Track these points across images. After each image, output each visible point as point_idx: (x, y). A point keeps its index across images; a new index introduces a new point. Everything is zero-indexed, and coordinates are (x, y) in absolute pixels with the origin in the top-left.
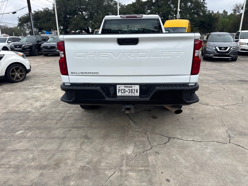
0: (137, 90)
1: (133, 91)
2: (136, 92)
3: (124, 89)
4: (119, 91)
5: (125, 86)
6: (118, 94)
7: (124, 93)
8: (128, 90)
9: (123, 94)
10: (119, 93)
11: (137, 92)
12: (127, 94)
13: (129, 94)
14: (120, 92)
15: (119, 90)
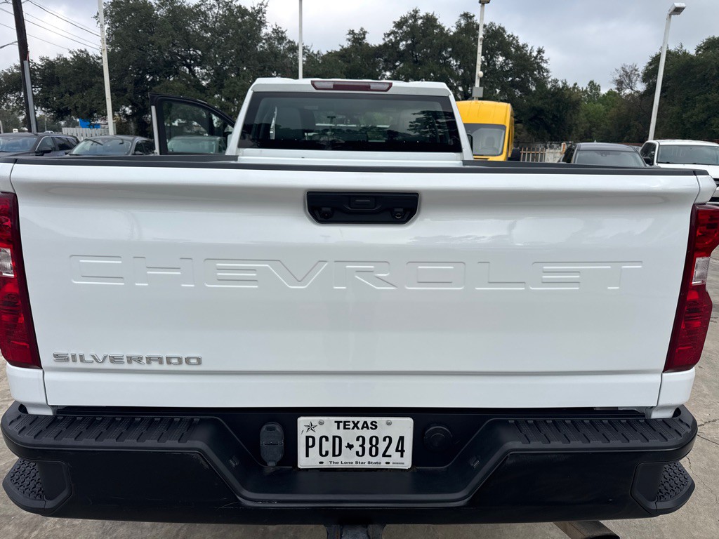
0: (402, 439)
1: (382, 446)
2: (397, 450)
3: (334, 437)
4: (308, 447)
5: (338, 423)
6: (303, 462)
7: (334, 455)
8: (358, 439)
9: (328, 462)
10: (307, 455)
11: (402, 451)
12: (348, 459)
13: (359, 459)
14: (314, 451)
15: (310, 440)
